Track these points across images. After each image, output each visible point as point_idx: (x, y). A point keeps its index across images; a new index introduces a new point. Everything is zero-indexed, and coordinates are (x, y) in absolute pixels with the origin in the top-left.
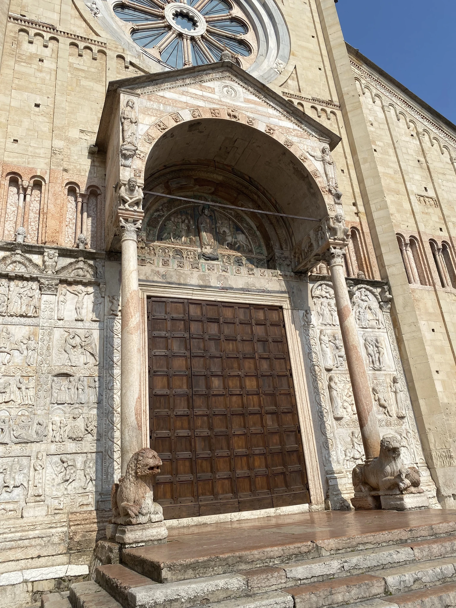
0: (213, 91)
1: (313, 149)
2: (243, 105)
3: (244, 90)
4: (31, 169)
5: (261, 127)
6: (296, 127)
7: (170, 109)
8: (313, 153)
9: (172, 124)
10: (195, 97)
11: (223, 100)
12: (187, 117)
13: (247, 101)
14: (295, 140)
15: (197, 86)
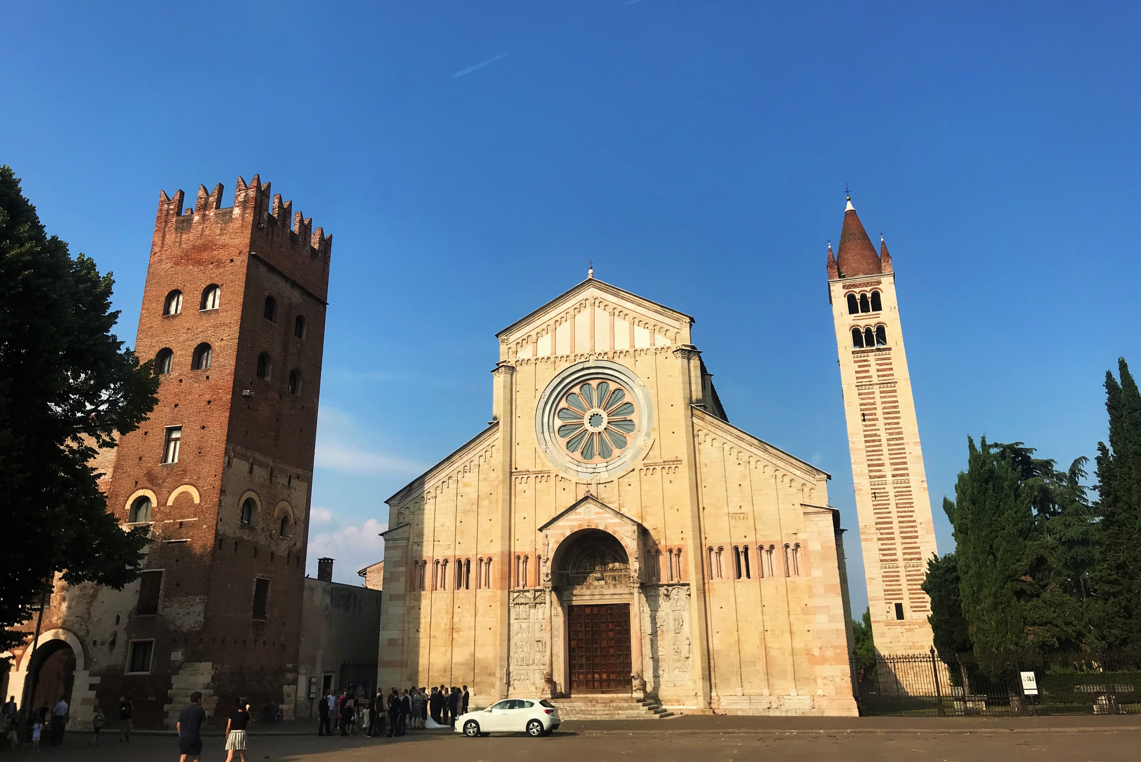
0: (580, 513)
1: (627, 532)
2: (594, 517)
3: (596, 507)
4: (524, 552)
5: (601, 528)
6: (620, 521)
7: (561, 532)
8: (627, 535)
9: (562, 539)
10: (573, 520)
11: (585, 517)
12: (568, 533)
13: (596, 513)
14: (617, 529)
15: (573, 514)
